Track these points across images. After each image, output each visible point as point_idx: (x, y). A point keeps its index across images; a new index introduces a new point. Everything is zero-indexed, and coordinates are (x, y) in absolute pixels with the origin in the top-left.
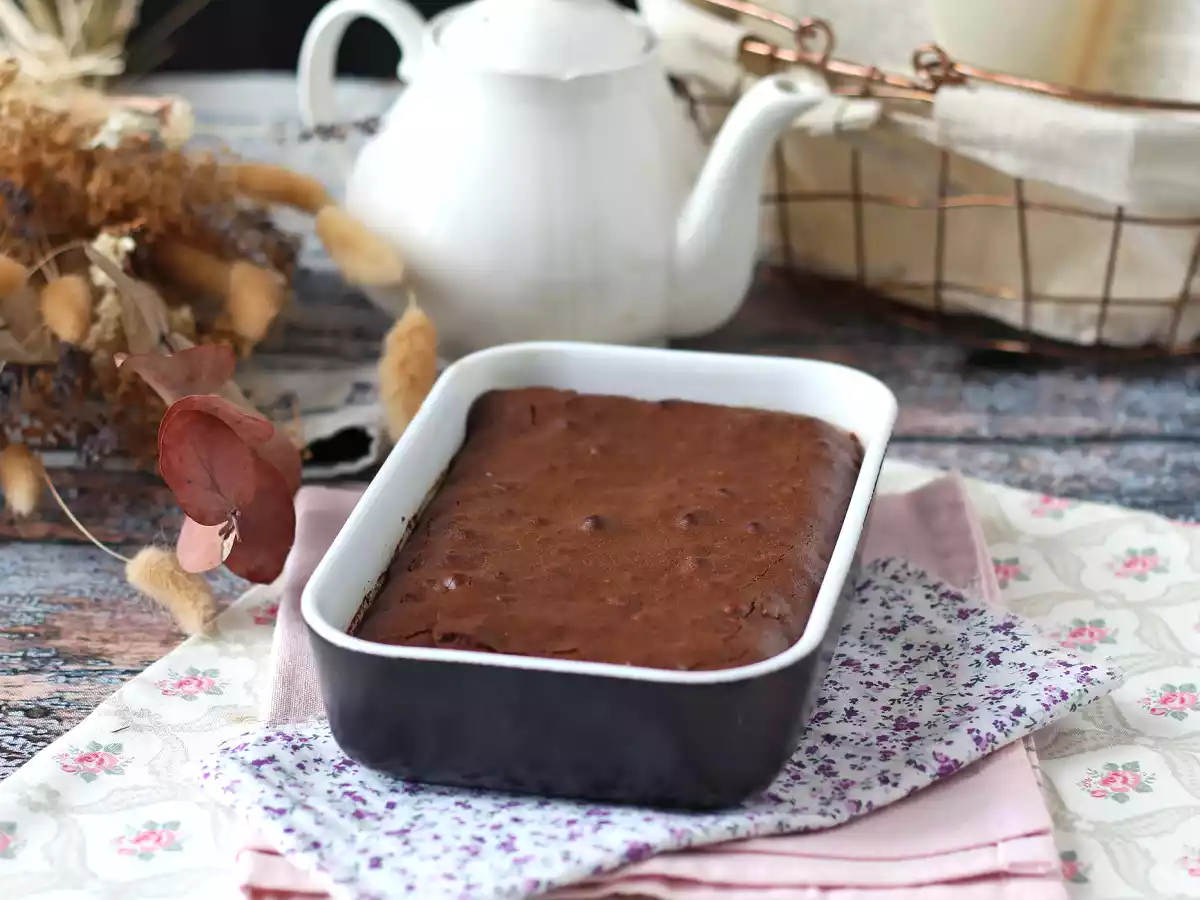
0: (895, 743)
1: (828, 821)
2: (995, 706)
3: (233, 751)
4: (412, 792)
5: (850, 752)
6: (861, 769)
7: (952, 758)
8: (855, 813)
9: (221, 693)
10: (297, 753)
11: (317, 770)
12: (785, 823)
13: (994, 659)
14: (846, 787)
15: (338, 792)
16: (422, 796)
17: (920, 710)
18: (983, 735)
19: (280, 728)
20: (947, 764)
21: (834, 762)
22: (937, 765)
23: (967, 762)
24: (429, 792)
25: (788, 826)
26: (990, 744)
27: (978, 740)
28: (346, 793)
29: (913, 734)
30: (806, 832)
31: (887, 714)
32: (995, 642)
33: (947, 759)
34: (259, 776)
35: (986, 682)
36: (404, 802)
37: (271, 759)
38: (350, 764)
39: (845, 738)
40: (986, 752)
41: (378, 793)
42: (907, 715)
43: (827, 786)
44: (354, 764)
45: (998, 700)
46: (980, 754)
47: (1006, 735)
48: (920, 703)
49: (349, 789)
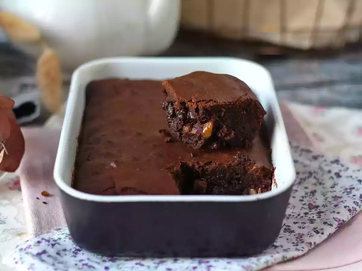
0: (312, 215)
1: (300, 253)
2: (351, 195)
3: (25, 249)
4: (113, 260)
5: (295, 221)
6: (303, 228)
7: (341, 220)
8: (310, 248)
9: (5, 223)
10: (54, 247)
11: (66, 255)
12: (285, 256)
13: (338, 175)
14: (301, 237)
15: (80, 264)
16: (118, 262)
17: (317, 200)
18: (351, 208)
19: (42, 236)
20: (340, 222)
21: (290, 227)
22: (337, 223)
23: (347, 220)
24: (120, 260)
25: (286, 257)
26: (355, 212)
27: (350, 210)
28: (84, 265)
29: (318, 211)
30: (293, 259)
31: (303, 203)
32: (335, 168)
33: (340, 220)
34: (43, 261)
35: (339, 185)
36: (112, 266)
37: (44, 252)
38: (79, 251)
39: (290, 215)
40: (353, 215)
41: (99, 263)
42: (312, 202)
43: (292, 237)
44: (81, 250)
45: (350, 192)
46: (351, 216)
47: (360, 207)
48: (315, 197)
49: (84, 262)
